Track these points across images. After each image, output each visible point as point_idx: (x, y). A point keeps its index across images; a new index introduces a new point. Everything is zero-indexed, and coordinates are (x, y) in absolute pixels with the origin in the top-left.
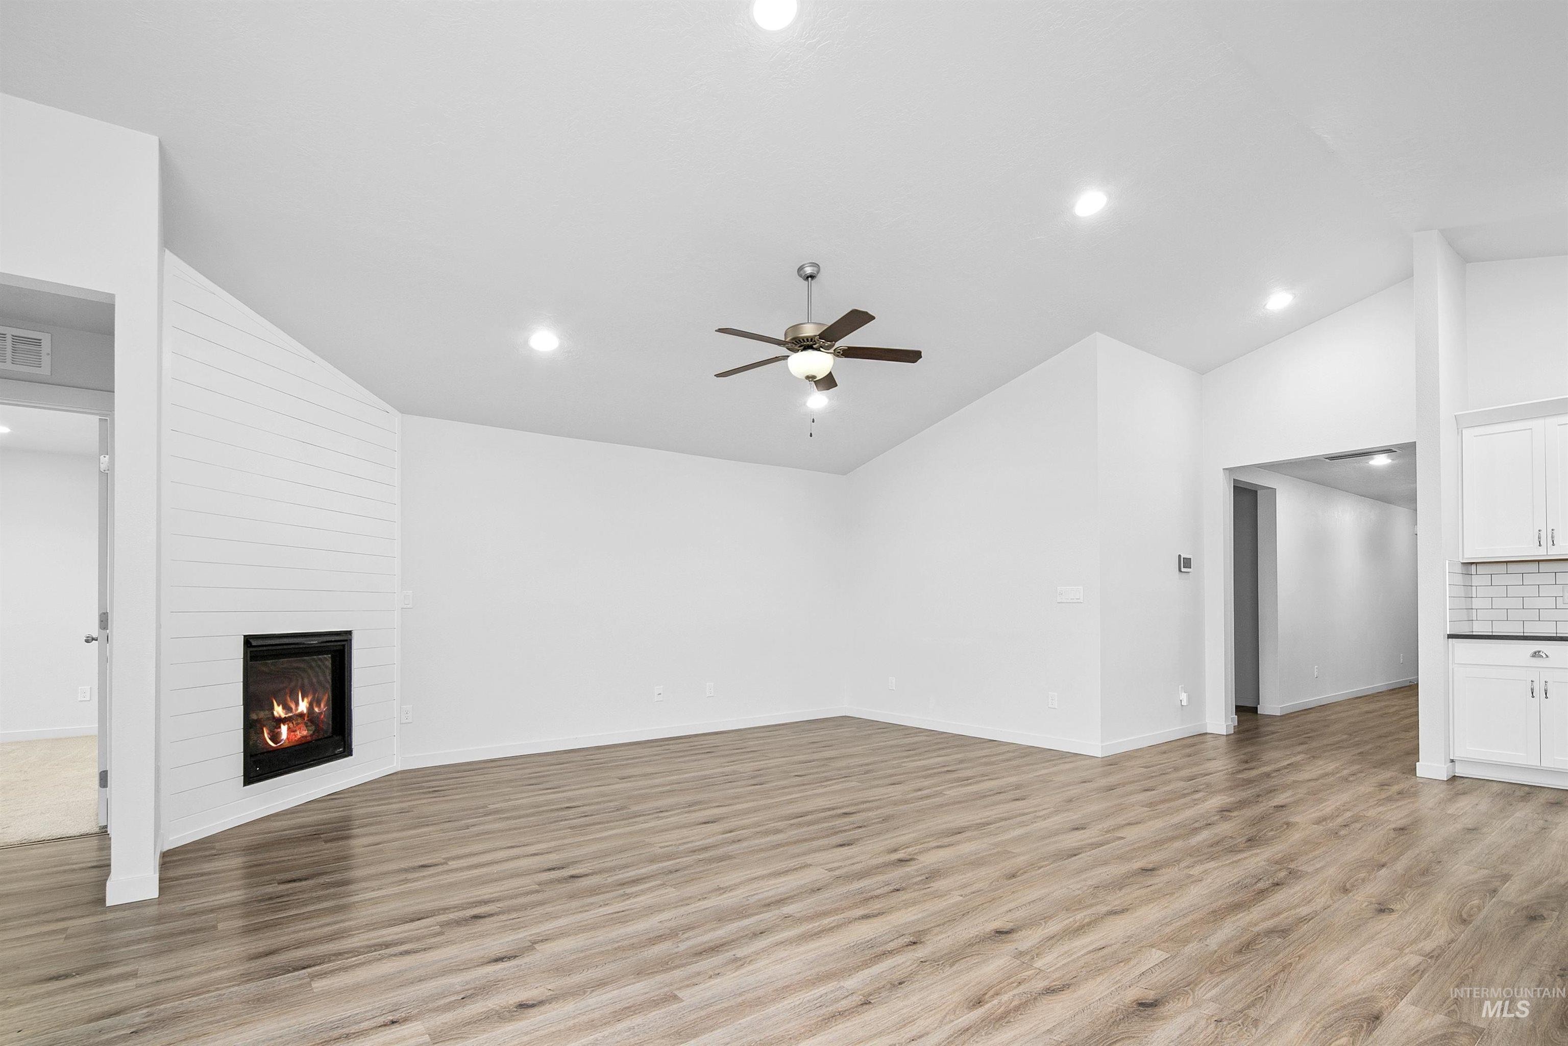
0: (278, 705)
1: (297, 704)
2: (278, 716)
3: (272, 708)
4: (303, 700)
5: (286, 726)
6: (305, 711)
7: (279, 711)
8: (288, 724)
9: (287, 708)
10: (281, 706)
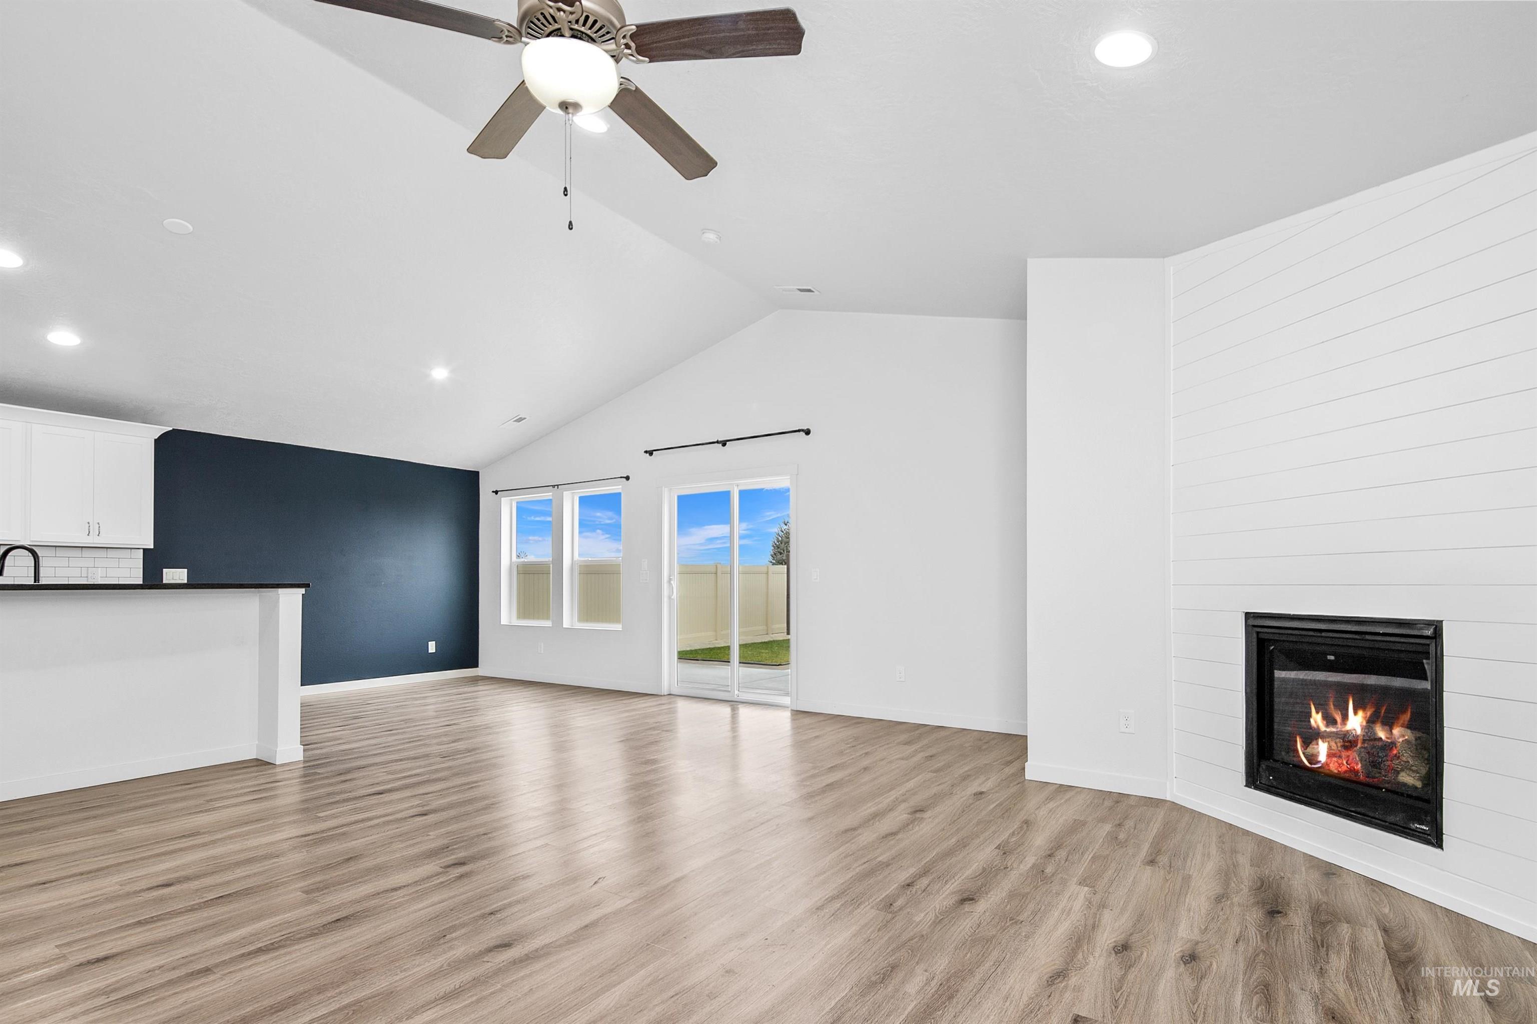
0: (1317, 712)
1: (1345, 717)
2: (1315, 726)
3: (1309, 715)
4: (1355, 713)
5: (1326, 745)
6: (1359, 731)
7: (1317, 719)
8: (1328, 742)
9: (1330, 720)
10: (1320, 715)
